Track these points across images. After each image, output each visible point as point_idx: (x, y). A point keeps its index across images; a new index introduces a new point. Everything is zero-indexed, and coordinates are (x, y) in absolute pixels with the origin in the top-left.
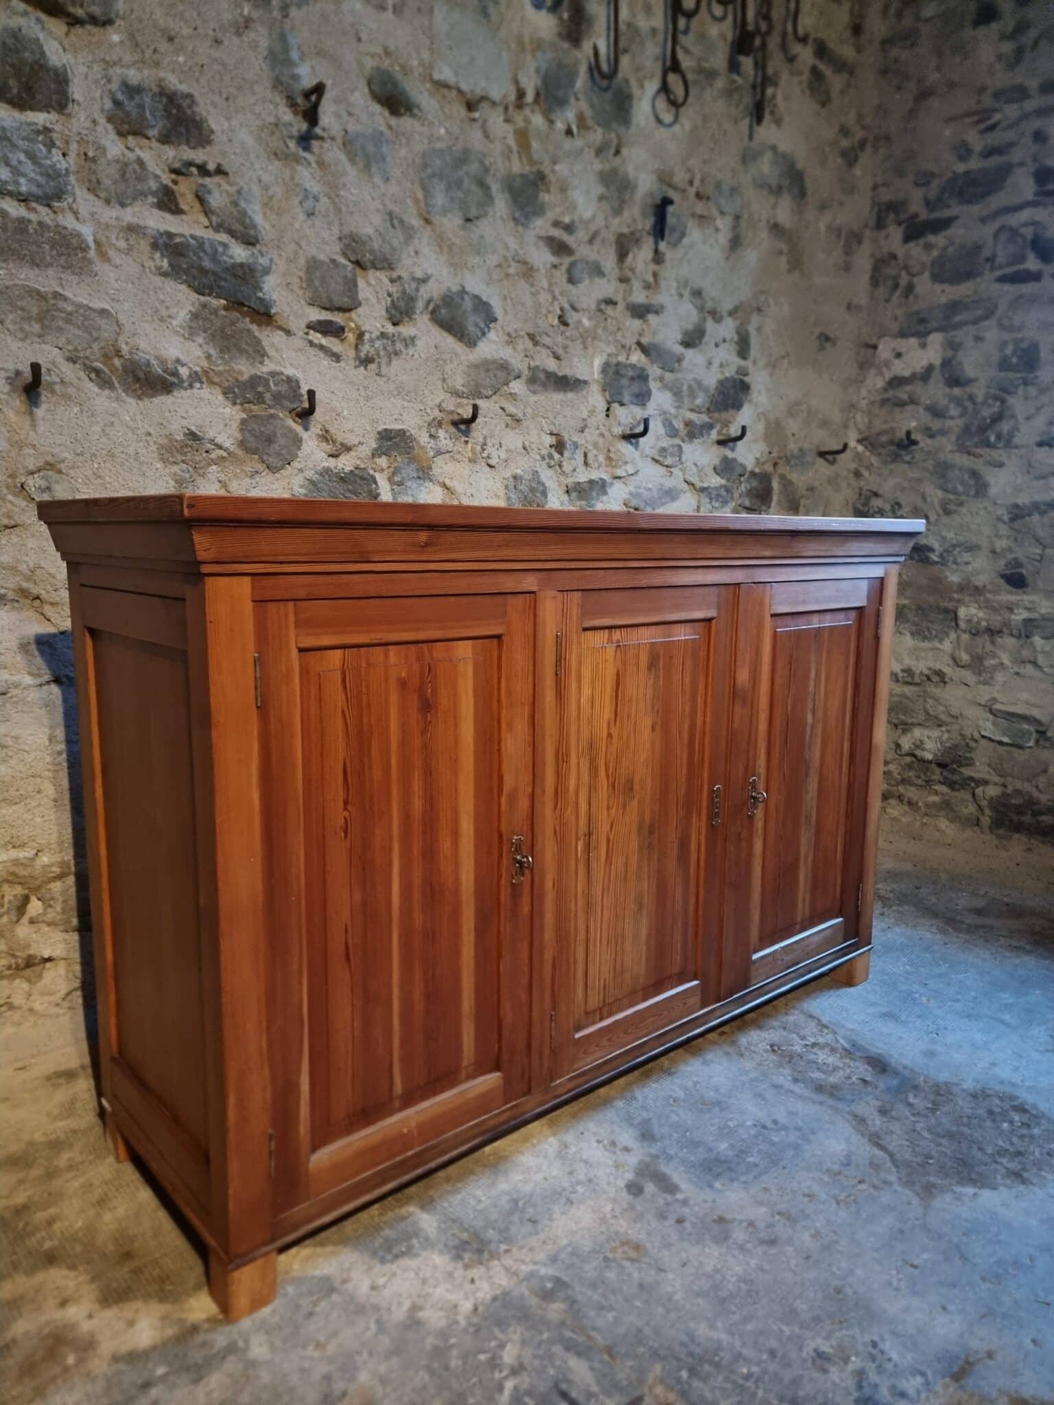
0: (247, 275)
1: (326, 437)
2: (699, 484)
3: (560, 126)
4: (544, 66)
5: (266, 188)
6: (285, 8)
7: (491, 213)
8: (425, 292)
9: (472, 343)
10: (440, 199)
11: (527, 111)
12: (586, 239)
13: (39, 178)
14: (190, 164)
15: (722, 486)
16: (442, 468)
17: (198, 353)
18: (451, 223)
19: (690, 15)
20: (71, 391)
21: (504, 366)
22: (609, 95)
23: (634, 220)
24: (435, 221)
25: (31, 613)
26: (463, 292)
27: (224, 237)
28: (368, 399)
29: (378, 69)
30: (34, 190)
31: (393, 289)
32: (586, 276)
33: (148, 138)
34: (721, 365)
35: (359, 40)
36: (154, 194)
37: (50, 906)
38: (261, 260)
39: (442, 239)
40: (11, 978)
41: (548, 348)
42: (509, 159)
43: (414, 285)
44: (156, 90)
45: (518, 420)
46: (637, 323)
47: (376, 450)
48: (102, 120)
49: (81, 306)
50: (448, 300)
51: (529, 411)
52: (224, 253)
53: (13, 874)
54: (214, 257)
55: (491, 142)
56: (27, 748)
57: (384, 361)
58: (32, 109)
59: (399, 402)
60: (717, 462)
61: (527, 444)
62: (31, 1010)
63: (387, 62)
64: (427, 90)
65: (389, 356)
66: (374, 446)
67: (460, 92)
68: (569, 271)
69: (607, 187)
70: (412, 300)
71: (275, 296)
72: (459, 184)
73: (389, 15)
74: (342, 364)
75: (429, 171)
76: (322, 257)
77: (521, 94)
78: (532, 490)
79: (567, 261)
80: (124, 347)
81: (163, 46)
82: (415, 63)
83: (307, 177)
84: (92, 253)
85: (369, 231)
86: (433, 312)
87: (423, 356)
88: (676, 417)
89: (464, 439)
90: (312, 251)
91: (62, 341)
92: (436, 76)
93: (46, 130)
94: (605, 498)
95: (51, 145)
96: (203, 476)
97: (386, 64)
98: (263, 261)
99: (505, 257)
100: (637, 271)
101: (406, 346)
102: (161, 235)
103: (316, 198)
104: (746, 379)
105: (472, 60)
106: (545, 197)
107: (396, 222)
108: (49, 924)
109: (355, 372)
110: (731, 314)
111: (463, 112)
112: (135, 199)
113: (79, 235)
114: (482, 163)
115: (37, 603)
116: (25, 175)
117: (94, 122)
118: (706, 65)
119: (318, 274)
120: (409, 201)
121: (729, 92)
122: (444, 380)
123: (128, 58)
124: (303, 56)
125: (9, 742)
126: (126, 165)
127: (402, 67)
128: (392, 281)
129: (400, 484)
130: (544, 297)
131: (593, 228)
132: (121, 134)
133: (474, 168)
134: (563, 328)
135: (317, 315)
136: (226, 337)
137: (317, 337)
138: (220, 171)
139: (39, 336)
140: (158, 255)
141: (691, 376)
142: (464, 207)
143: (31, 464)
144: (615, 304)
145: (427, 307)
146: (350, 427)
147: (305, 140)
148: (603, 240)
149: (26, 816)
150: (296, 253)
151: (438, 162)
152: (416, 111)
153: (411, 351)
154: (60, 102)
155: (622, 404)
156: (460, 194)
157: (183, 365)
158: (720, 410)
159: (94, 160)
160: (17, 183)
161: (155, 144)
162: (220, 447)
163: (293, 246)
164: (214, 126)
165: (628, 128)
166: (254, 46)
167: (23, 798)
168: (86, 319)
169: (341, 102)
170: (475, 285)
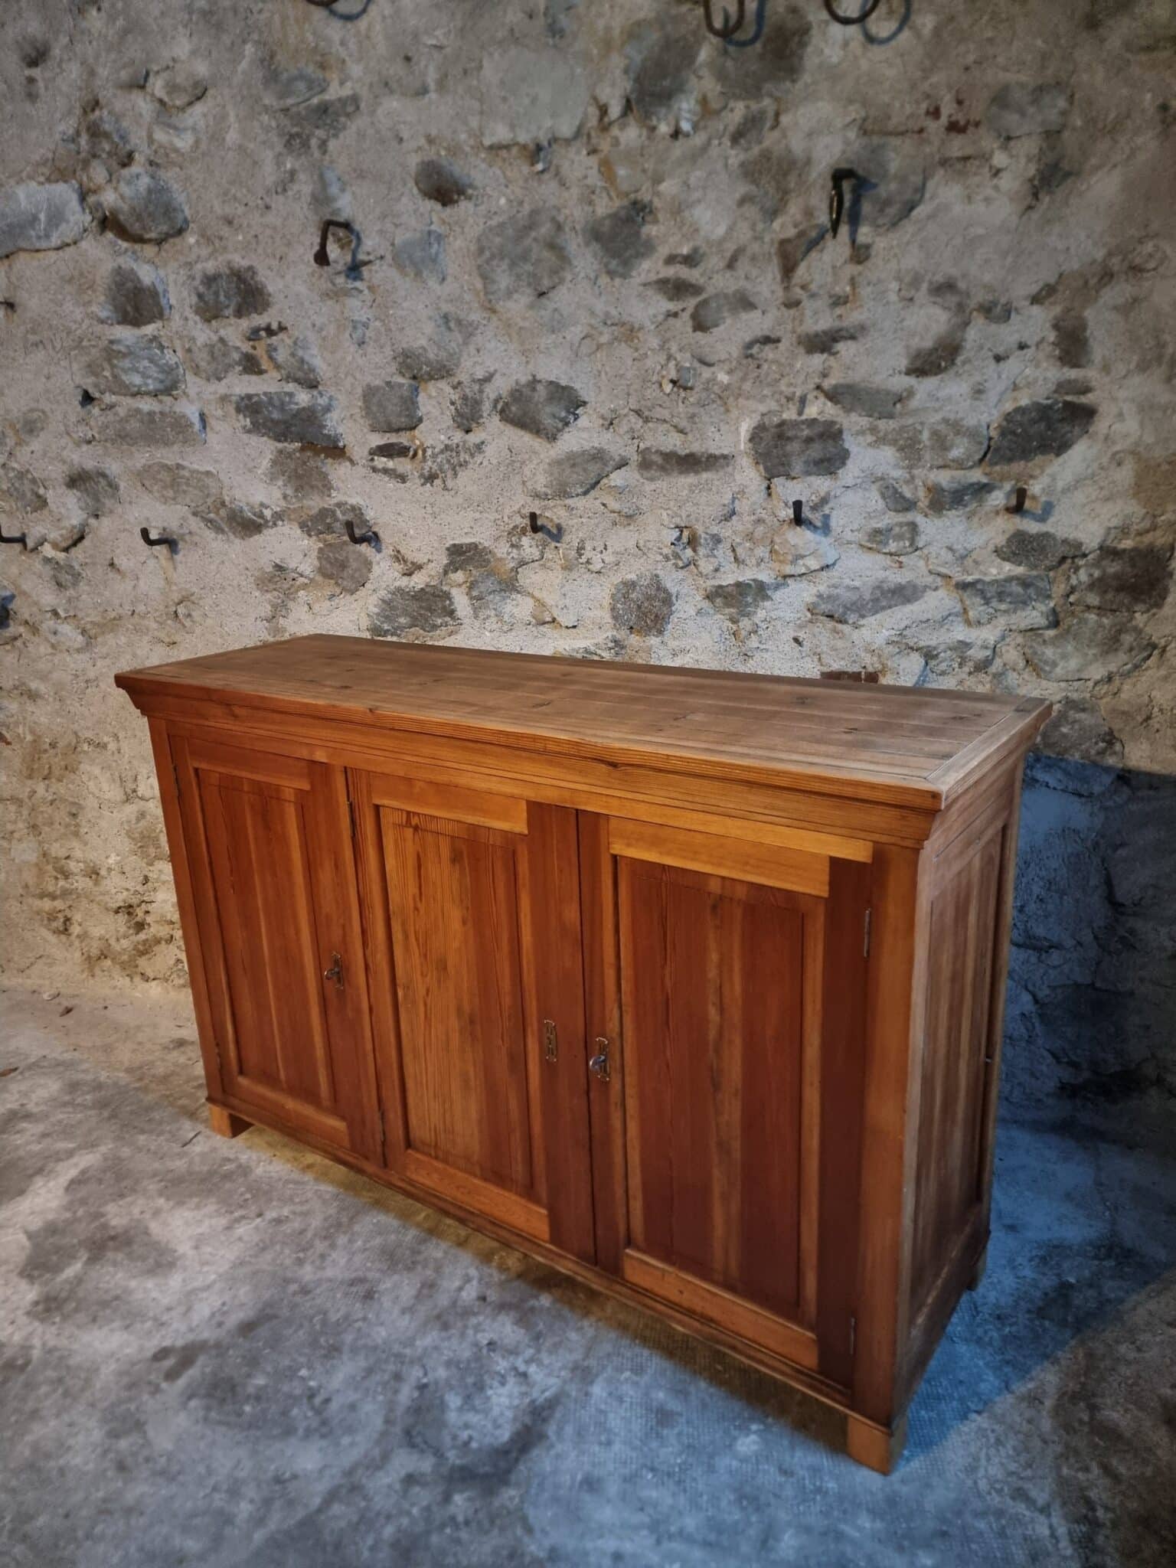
0: (310, 418)
1: (398, 557)
2: (959, 577)
3: (664, 129)
4: (638, 59)
6: (323, 145)
7: (569, 277)
8: (491, 391)
9: (552, 438)
10: (504, 281)
11: (615, 131)
12: (722, 265)
13: (161, 376)
14: (258, 329)
15: (1010, 579)
16: (528, 578)
17: (277, 494)
18: (518, 306)
20: (196, 539)
21: (598, 456)
22: (758, 46)
23: (809, 213)
24: (498, 307)
26: (534, 382)
27: (291, 387)
28: (434, 515)
29: (423, 162)
30: (159, 385)
31: (455, 397)
32: (726, 314)
33: (225, 317)
34: (1015, 387)
35: (401, 140)
36: (239, 363)
38: (320, 401)
39: (509, 326)
41: (665, 421)
42: (591, 203)
43: (476, 387)
44: (228, 272)
45: (629, 517)
46: (818, 360)
47: (447, 566)
48: (192, 315)
49: (193, 472)
50: (518, 395)
51: (645, 503)
52: (290, 402)
54: (282, 407)
55: (568, 188)
57: (450, 474)
58: (144, 324)
59: (471, 515)
60: (1001, 540)
61: (641, 544)
63: (433, 149)
64: (484, 160)
65: (454, 469)
66: (445, 562)
67: (520, 147)
68: (694, 316)
69: (755, 182)
70: (477, 403)
71: (340, 430)
72: (525, 257)
73: (432, 97)
74: (408, 484)
75: (487, 254)
76: (377, 382)
77: (603, 110)
78: (649, 598)
79: (692, 303)
80: (227, 499)
81: (225, 231)
82: (463, 136)
83: (357, 308)
84: (197, 427)
85: (423, 342)
86: (502, 411)
87: (495, 462)
88: (907, 482)
89: (554, 544)
90: (369, 379)
91: (188, 500)
92: (487, 142)
93: (155, 338)
94: (767, 604)
95: (162, 347)
96: (294, 599)
97: (431, 154)
98: (322, 401)
99: (591, 326)
100: (813, 287)
101: (472, 455)
102: (242, 399)
103: (366, 326)
104: (1084, 400)
105: (534, 100)
106: (650, 230)
107: (452, 324)
109: (421, 489)
110: (1036, 300)
111: (526, 169)
112: (226, 372)
113: (186, 415)
114: (553, 219)
116: (149, 377)
117: (186, 319)
119: (375, 400)
120: (467, 297)
122: (524, 483)
123: (204, 252)
124: (342, 188)
126: (213, 346)
127: (448, 149)
128: (454, 388)
129: (479, 598)
130: (654, 361)
131: (730, 247)
132: (208, 321)
133: (545, 229)
134: (683, 394)
135: (377, 440)
136: (299, 477)
137: (381, 462)
138: (282, 328)
139: (174, 499)
140: (241, 417)
141: (938, 417)
142: (534, 279)
143: (177, 597)
144: (778, 341)
145: (495, 407)
146: (417, 545)
147: (354, 269)
148: (753, 258)
150: (352, 385)
151: (498, 240)
152: (470, 191)
153: (479, 458)
154: (160, 311)
155: (789, 477)
156: (528, 267)
157: (267, 507)
158: (1010, 460)
159: (189, 350)
160: (147, 385)
161: (233, 320)
162: (302, 575)
163: (350, 379)
164: (270, 289)
165: (794, 81)
166: (297, 197)
168: (199, 480)
169: (385, 216)
170: (553, 369)
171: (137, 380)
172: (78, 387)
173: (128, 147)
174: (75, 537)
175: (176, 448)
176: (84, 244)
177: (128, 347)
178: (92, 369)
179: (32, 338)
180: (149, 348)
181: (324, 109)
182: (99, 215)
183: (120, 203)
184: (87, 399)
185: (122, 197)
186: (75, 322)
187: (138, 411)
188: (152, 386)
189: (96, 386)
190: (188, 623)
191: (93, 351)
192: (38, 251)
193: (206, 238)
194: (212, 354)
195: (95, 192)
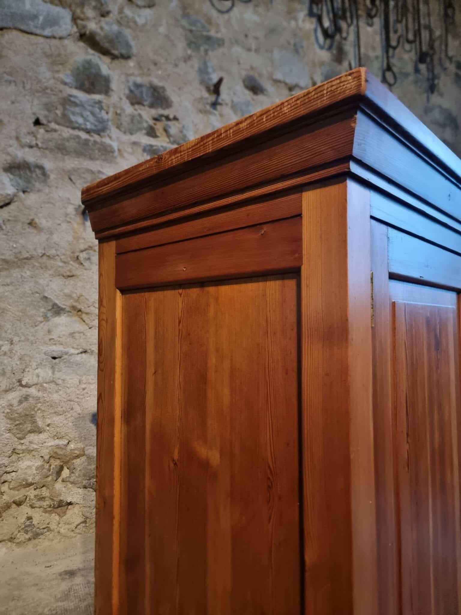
4: (325, 72)
5: (196, 125)
6: (206, 51)
13: (96, 123)
14: (162, 116)
19: (395, 48)
25: (76, 318)
29: (248, 75)
30: (93, 127)
33: (144, 105)
35: (239, 63)
36: (145, 129)
37: (73, 473)
40: (50, 512)
44: (148, 85)
48: (124, 98)
53: (56, 453)
56: (68, 386)
58: (94, 93)
62: (59, 532)
63: (253, 72)
64: (270, 83)
67: (286, 84)
73: (253, 53)
81: (152, 67)
82: (265, 72)
83: (215, 121)
84: (116, 154)
92: (275, 77)
93: (100, 102)
95: (101, 108)
97: (251, 73)
102: (147, 146)
105: (291, 70)
108: (72, 483)
111: (287, 92)
112: (137, 131)
113: (111, 146)
115: (80, 313)
116: (88, 121)
117: (121, 99)
118: (404, 71)
121: (416, 82)
123: (137, 72)
124: (214, 71)
125: (60, 382)
126: (134, 116)
127: (258, 74)
132: (132, 104)
138: (175, 119)
140: (145, 154)
143: (82, 247)
147: (214, 105)
149: (65, 422)
152: (265, 93)
154: (106, 90)
159: (120, 115)
160: (85, 124)
161: (147, 108)
164: (173, 100)
166: (192, 67)
167: (64, 412)
169: (230, 88)
171: (80, 120)
172: (34, 114)
173: (107, 9)
174: (7, 201)
175: (98, 162)
176: (66, 42)
177: (81, 101)
178: (48, 107)
179: (6, 77)
180: (93, 106)
181: (208, 38)
182: (83, 31)
183: (99, 31)
184: (37, 122)
185: (102, 28)
186: (45, 78)
187: (78, 137)
188: (89, 126)
189: (46, 117)
190: (86, 264)
191: (53, 97)
192: (31, 34)
193: (139, 66)
194: (132, 121)
195: (82, 20)
